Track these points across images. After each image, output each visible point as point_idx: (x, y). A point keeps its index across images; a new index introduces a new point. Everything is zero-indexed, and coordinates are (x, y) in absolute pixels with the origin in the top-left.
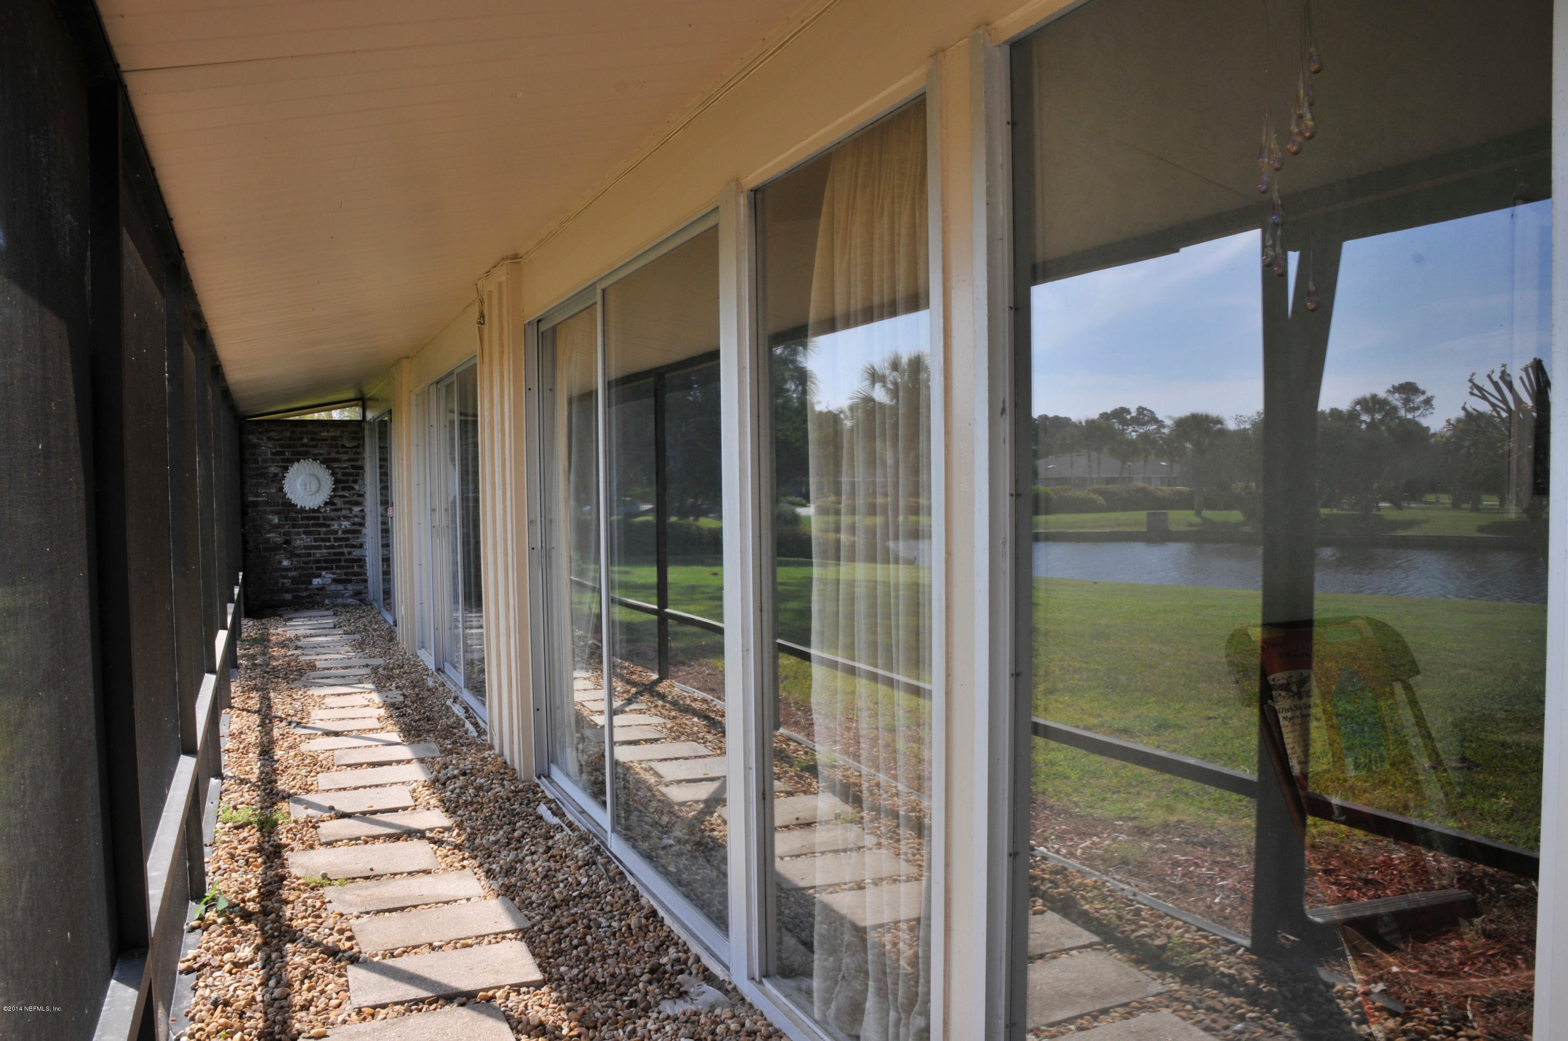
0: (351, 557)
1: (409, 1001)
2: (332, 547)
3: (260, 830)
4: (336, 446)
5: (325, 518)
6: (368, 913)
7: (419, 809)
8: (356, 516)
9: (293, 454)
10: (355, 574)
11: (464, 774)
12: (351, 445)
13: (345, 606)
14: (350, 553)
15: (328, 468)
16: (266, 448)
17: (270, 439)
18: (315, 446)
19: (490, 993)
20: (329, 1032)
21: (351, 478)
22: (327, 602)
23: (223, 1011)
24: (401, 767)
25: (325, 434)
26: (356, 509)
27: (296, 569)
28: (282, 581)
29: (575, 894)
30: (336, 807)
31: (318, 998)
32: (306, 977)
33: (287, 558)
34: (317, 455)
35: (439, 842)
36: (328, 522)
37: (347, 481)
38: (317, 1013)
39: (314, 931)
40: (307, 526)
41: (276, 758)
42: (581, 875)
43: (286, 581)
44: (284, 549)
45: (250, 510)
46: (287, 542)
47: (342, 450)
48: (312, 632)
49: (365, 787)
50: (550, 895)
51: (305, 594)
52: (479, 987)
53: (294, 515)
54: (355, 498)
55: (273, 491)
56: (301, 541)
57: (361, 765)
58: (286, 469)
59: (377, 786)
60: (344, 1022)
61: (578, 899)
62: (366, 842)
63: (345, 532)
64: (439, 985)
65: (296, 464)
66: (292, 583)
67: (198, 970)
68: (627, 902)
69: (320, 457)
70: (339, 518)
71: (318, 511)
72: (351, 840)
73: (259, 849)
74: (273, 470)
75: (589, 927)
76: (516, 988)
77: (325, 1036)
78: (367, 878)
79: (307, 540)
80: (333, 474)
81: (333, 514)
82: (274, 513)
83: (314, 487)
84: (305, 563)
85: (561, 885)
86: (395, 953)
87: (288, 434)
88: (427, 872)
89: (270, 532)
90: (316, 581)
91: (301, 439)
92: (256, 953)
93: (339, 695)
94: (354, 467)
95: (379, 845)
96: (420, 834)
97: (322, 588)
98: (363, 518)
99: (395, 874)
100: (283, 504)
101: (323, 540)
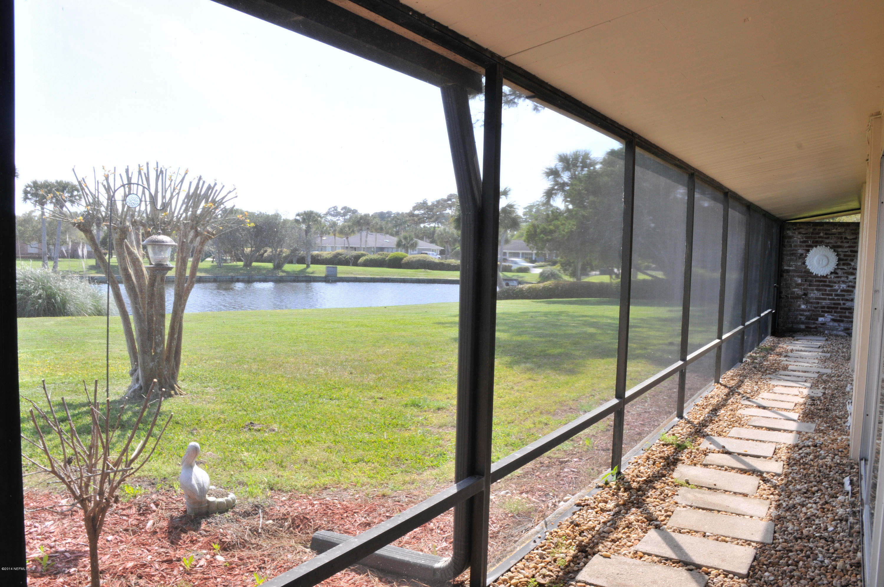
0: (845, 306)
1: (662, 557)
2: (833, 299)
3: (676, 449)
4: (841, 238)
5: (830, 282)
6: (691, 506)
7: (773, 459)
8: (850, 281)
9: (813, 242)
10: (846, 317)
11: (815, 446)
12: (851, 237)
13: (837, 336)
14: (844, 304)
15: (835, 251)
16: (797, 238)
17: (800, 233)
18: (828, 238)
19: (710, 570)
20: (612, 556)
21: (849, 258)
22: (826, 332)
23: (573, 528)
24: (785, 434)
25: (834, 231)
26: (851, 277)
27: (809, 311)
28: (800, 317)
29: (817, 535)
30: (726, 447)
31: (624, 539)
32: (628, 527)
33: (804, 304)
34: (829, 243)
35: (765, 481)
36: (831, 284)
37: (846, 260)
38: (617, 546)
39: (654, 506)
40: (818, 286)
41: (718, 414)
42: (831, 525)
43: (802, 317)
44: (803, 299)
45: (784, 274)
46: (805, 294)
47: (845, 241)
48: (803, 349)
49: (753, 440)
50: (800, 530)
51: (813, 326)
52: (705, 564)
53: (810, 278)
54: (851, 270)
55: (799, 264)
56: (814, 294)
57: (762, 428)
58: (808, 251)
59: (760, 441)
60: (625, 554)
61: (818, 538)
62: (726, 470)
63: (843, 291)
64: (686, 554)
65: (815, 248)
66: (806, 319)
67: (583, 506)
68: (849, 551)
69: (830, 245)
70: (839, 282)
71: (826, 277)
72: (718, 466)
73: (666, 459)
74: (800, 251)
75: (808, 557)
76: (726, 573)
77: (609, 558)
78: (709, 489)
79: (817, 294)
80: (837, 255)
81: (835, 280)
82: (799, 276)
83: (825, 263)
84: (815, 308)
85: (814, 527)
86: (682, 531)
87: (811, 230)
88: (745, 495)
89: (795, 288)
90: (821, 319)
91: (819, 233)
92: (615, 507)
93: (786, 386)
94: (851, 251)
95: (733, 473)
96: (759, 474)
97: (823, 324)
98: (855, 283)
99: (726, 491)
100: (805, 272)
101: (828, 295)
